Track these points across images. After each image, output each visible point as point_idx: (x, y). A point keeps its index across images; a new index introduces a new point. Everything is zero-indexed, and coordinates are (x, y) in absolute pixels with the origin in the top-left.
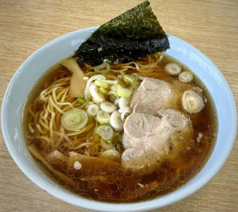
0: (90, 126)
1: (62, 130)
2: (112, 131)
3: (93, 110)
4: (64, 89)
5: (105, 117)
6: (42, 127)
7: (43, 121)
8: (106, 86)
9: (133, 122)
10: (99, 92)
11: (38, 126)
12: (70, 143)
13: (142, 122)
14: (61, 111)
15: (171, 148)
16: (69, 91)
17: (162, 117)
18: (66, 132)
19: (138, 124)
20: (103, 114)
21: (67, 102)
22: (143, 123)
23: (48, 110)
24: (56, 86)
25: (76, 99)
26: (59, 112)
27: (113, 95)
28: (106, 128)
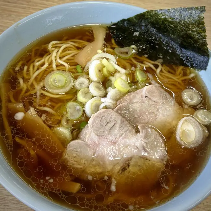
0: (68, 97)
1: (41, 84)
2: (81, 113)
3: (81, 84)
4: (75, 50)
5: (85, 97)
6: (28, 71)
7: (34, 66)
9: (104, 118)
10: (100, 71)
11: (26, 68)
12: (38, 100)
14: (54, 66)
16: (76, 54)
18: (43, 88)
19: (108, 123)
20: (87, 93)
21: (67, 63)
22: (114, 125)
23: (46, 59)
24: (70, 44)
25: (77, 64)
26: (52, 67)
28: (78, 107)
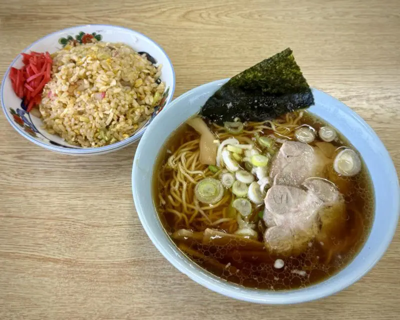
0: (227, 199)
1: (196, 202)
3: (228, 180)
4: (192, 154)
5: (241, 190)
6: (174, 199)
7: (175, 192)
8: (240, 151)
9: (275, 196)
10: (232, 158)
11: (170, 197)
12: (206, 218)
13: (285, 197)
14: (192, 180)
15: (320, 227)
16: (199, 156)
17: (307, 190)
18: (201, 204)
19: (281, 198)
20: (240, 185)
21: (199, 169)
22: (287, 197)
23: (179, 179)
24: (185, 151)
25: (207, 166)
26: (190, 182)
27: (247, 162)
28: (244, 201)
